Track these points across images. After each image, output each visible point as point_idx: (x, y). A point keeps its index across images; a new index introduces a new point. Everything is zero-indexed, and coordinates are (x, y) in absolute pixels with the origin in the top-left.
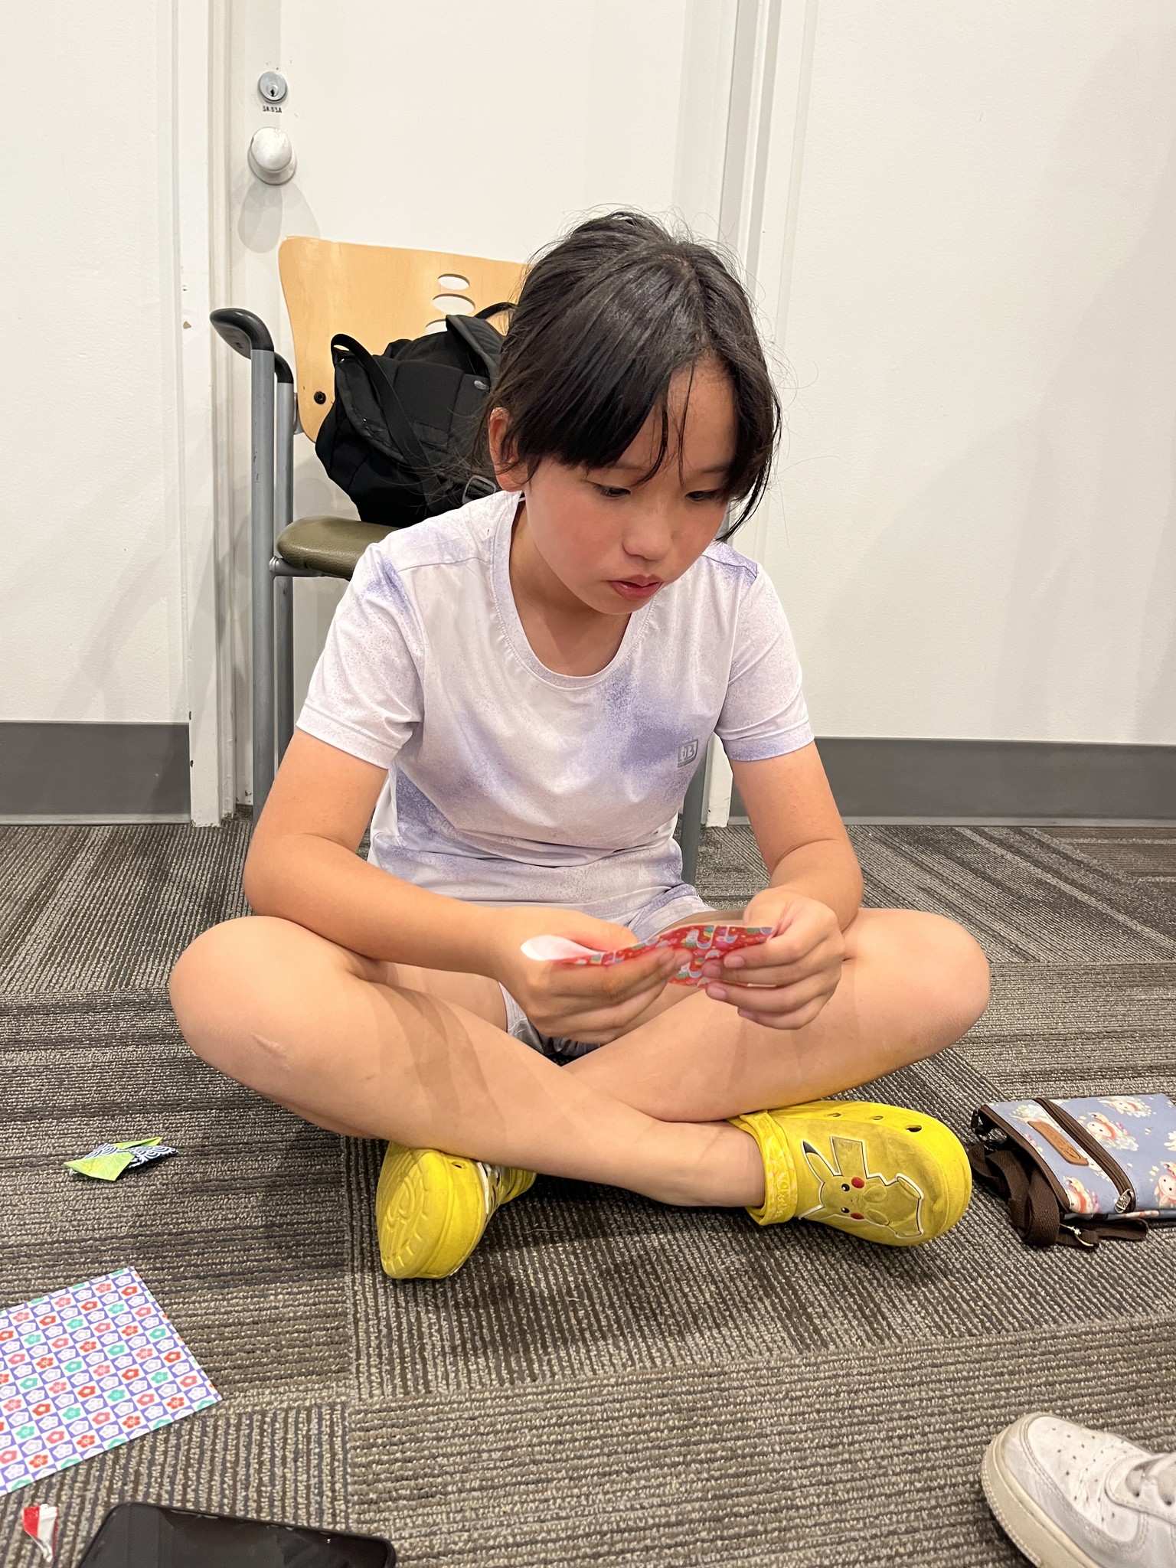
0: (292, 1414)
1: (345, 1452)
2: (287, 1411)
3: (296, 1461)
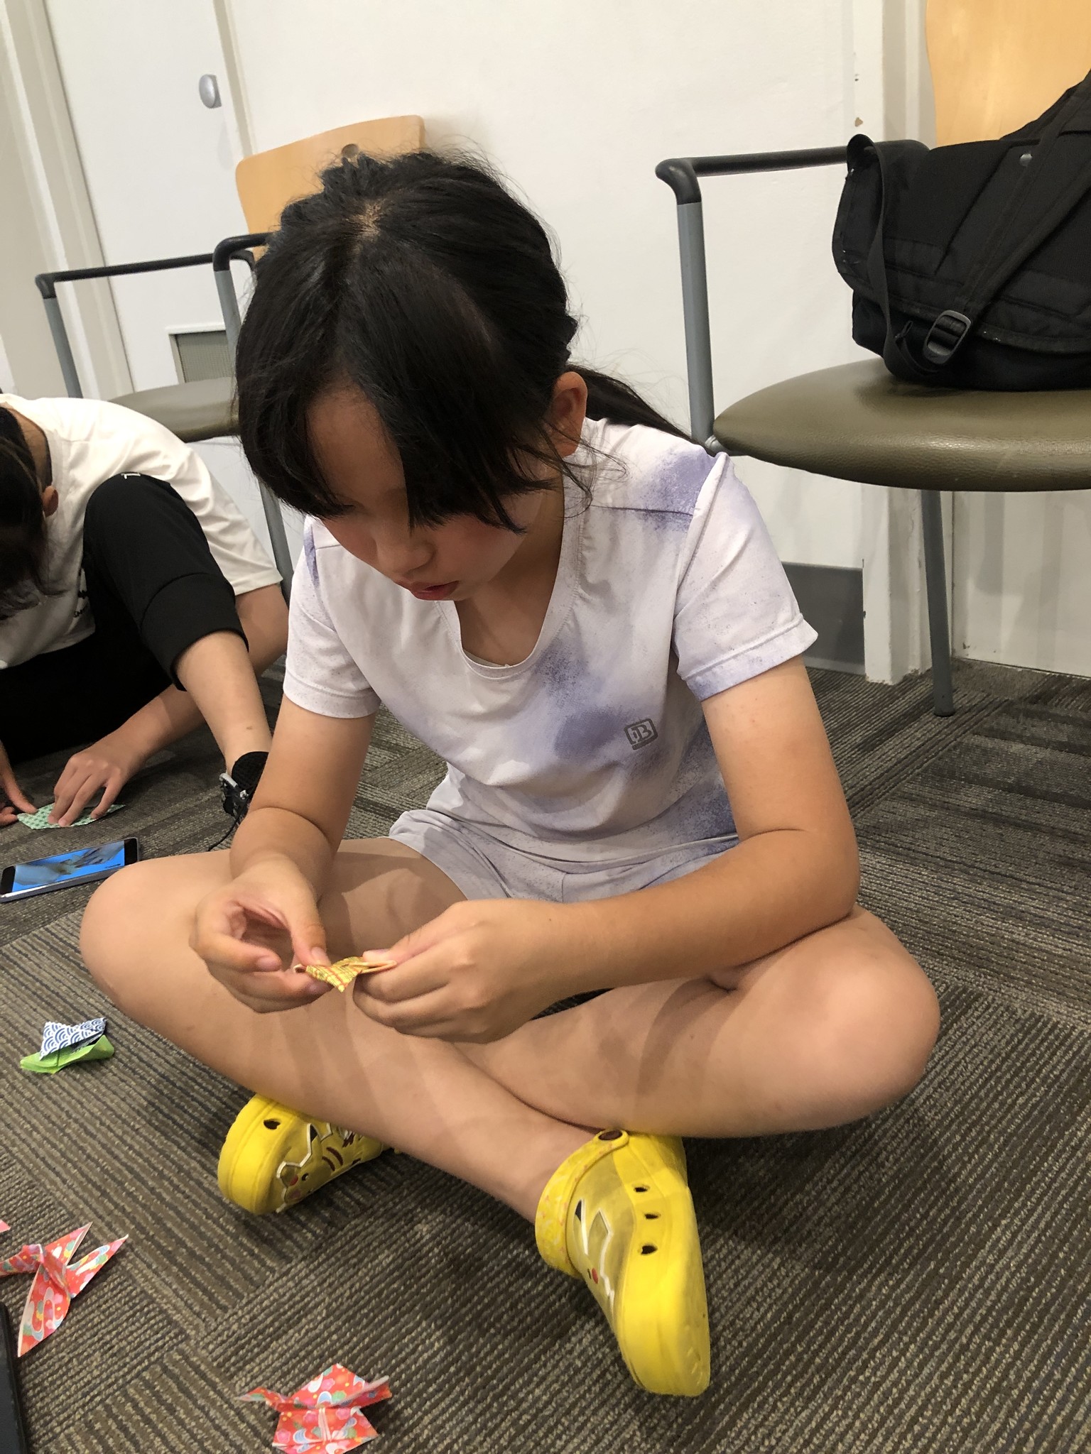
0: (159, 1318)
1: (138, 1375)
2: (162, 1311)
3: (114, 1355)
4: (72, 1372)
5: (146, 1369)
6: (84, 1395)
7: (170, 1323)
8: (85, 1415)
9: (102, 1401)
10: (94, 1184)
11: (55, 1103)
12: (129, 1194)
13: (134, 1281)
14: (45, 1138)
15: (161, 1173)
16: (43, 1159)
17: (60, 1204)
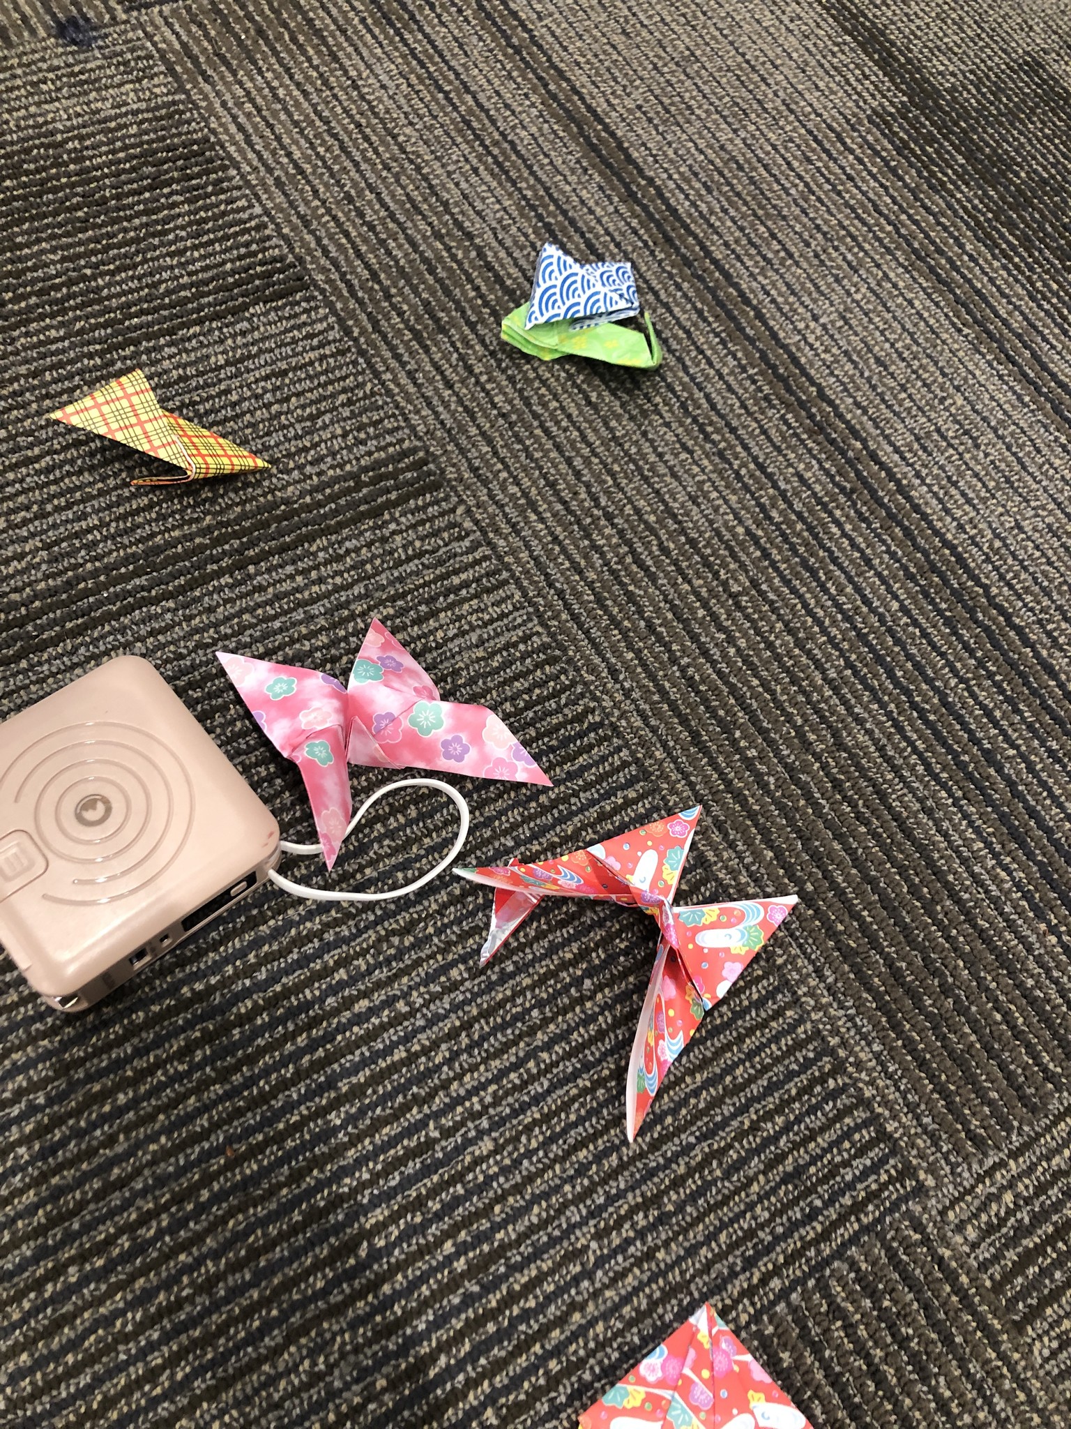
4: (712, 1196)
5: (854, 1240)
6: (749, 1263)
7: (883, 1136)
8: (755, 1318)
9: (784, 1294)
10: (673, 706)
11: (558, 447)
12: (749, 763)
13: (796, 1001)
14: (556, 539)
15: (801, 735)
16: (560, 594)
17: (614, 727)
